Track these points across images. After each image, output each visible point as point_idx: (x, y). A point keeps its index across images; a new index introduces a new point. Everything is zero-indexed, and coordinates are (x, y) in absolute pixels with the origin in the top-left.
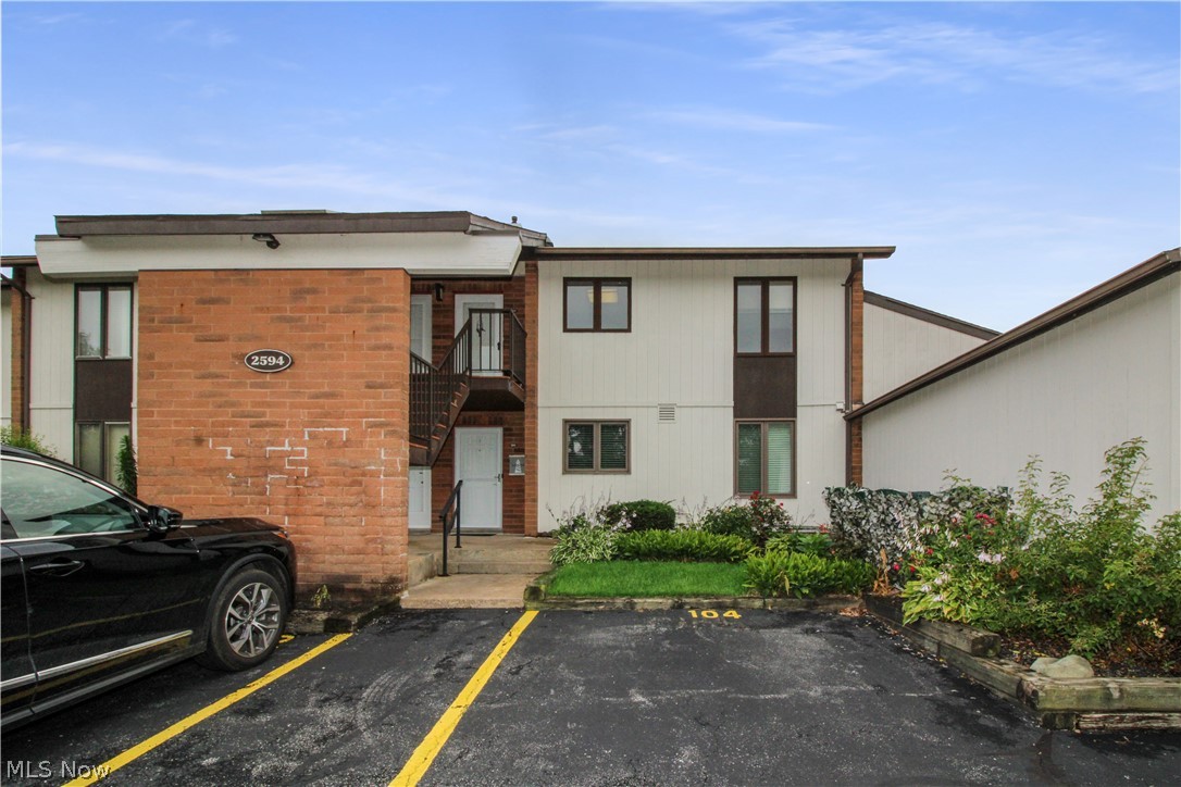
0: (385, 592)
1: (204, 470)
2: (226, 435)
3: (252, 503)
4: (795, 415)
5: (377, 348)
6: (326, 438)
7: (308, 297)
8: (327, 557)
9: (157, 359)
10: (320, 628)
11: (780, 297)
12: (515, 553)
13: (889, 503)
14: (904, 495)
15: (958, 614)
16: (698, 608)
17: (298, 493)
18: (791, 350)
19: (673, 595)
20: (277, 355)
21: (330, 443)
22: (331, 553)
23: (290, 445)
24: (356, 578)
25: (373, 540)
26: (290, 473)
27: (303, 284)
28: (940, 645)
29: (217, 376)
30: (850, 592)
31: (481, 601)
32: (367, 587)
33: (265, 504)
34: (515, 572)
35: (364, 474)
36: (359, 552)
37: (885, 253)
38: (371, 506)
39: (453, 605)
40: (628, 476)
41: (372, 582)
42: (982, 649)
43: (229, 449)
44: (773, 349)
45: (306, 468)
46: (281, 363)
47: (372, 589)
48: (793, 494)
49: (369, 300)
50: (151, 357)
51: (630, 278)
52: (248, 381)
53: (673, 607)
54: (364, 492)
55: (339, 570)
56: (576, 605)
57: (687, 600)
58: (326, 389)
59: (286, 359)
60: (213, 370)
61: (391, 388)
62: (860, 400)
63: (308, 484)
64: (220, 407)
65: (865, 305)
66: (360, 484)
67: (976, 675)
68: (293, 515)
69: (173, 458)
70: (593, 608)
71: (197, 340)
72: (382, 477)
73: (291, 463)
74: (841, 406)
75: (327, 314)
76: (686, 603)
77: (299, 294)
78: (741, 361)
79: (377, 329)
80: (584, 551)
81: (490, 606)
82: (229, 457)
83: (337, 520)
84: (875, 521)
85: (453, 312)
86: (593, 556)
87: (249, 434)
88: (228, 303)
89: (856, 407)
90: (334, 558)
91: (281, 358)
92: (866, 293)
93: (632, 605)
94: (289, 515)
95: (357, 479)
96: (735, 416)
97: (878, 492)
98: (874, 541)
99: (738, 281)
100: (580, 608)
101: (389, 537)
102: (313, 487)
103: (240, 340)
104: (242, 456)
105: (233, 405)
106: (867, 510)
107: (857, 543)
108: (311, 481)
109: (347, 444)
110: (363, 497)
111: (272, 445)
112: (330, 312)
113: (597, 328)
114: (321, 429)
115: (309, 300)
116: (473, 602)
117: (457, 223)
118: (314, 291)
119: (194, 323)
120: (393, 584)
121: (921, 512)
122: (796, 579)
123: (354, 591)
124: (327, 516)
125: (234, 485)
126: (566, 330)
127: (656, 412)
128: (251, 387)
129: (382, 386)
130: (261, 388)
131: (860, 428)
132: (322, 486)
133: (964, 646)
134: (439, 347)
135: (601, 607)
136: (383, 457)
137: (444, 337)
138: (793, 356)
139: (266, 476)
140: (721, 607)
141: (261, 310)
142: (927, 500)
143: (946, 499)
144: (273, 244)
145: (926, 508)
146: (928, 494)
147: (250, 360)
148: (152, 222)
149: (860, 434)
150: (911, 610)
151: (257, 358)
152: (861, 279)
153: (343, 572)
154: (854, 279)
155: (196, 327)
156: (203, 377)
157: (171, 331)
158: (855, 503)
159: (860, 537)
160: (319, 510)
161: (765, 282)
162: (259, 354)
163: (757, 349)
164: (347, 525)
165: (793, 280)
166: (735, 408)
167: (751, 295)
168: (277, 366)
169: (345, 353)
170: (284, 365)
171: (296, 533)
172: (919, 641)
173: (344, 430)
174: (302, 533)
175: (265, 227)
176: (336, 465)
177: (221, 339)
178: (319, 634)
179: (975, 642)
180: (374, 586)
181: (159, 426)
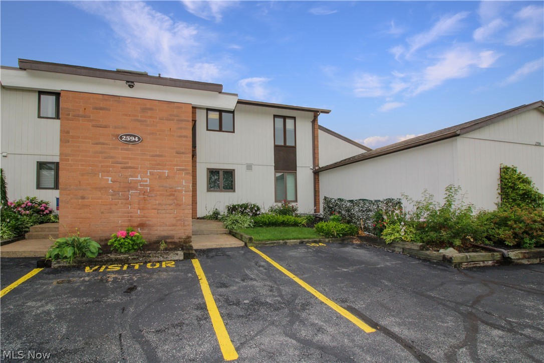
0: (185, 242)
1: (96, 188)
2: (108, 172)
3: (122, 204)
4: (296, 170)
5: (180, 137)
6: (158, 175)
7: (149, 111)
8: (158, 228)
9: (71, 134)
10: (182, 258)
11: (290, 124)
13: (364, 204)
14: (371, 201)
15: (407, 239)
17: (144, 199)
18: (294, 145)
20: (135, 137)
21: (160, 177)
22: (160, 226)
23: (141, 177)
24: (172, 237)
25: (180, 220)
26: (141, 190)
27: (147, 106)
28: (403, 249)
29: (104, 144)
32: (177, 240)
33: (128, 204)
35: (175, 191)
36: (174, 225)
37: (327, 112)
38: (179, 205)
39: (214, 247)
40: (235, 193)
41: (179, 238)
43: (110, 178)
44: (288, 144)
45: (148, 188)
46: (137, 140)
48: (296, 201)
49: (177, 116)
50: (68, 132)
51: (234, 111)
52: (120, 147)
54: (176, 199)
55: (165, 234)
58: (158, 153)
59: (139, 138)
60: (101, 141)
61: (187, 154)
62: (318, 166)
63: (149, 195)
64: (105, 158)
65: (319, 130)
66: (174, 195)
68: (141, 209)
69: (80, 182)
70: (273, 245)
71: (93, 126)
72: (183, 192)
73: (141, 185)
74: (312, 168)
75: (158, 120)
76: (304, 241)
77: (145, 110)
78: (276, 148)
79: (181, 128)
80: (241, 224)
82: (110, 182)
83: (163, 211)
84: (357, 210)
86: (246, 225)
87: (120, 172)
88: (109, 110)
89: (317, 168)
90: (162, 228)
91: (137, 138)
92: (319, 126)
93: (286, 243)
94: (140, 209)
95: (172, 193)
96: (275, 170)
97: (360, 200)
98: (356, 217)
99: (275, 116)
101: (187, 219)
102: (152, 197)
103: (116, 128)
104: (117, 182)
105: (112, 157)
106: (354, 206)
108: (151, 194)
109: (168, 177)
110: (175, 201)
111: (132, 177)
112: (159, 119)
113: (220, 130)
114: (155, 171)
115: (149, 113)
117: (218, 89)
118: (151, 109)
119: (91, 118)
120: (188, 239)
121: (378, 207)
123: (171, 242)
124: (158, 210)
125: (112, 195)
126: (208, 130)
127: (245, 167)
128: (121, 150)
129: (183, 153)
130: (126, 150)
131: (318, 176)
132: (156, 196)
133: (416, 248)
135: (276, 244)
136: (184, 184)
138: (295, 147)
139: (129, 191)
140: (315, 242)
141: (126, 115)
142: (380, 203)
143: (385, 202)
144: (131, 86)
145: (380, 206)
147: (121, 138)
149: (318, 178)
150: (389, 239)
151: (125, 137)
152: (317, 120)
153: (166, 235)
154: (314, 121)
155: (93, 120)
156: (97, 144)
157: (79, 120)
160: (154, 207)
161: (285, 118)
162: (126, 135)
163: (283, 144)
164: (168, 213)
165: (294, 118)
166: (275, 166)
167: (281, 122)
168: (135, 141)
169: (166, 138)
170: (138, 141)
171: (144, 217)
172: (392, 249)
173: (167, 171)
174: (147, 217)
175: (131, 78)
176: (162, 187)
177: (105, 127)
179: (421, 246)
180: (180, 240)
181: (71, 166)
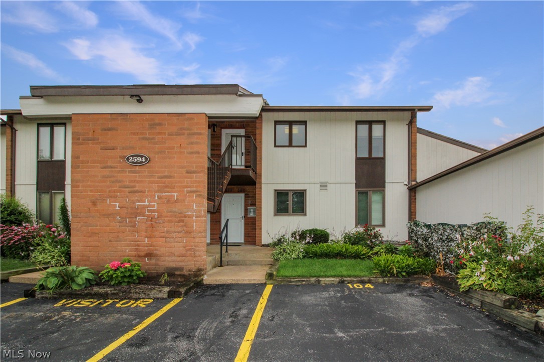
0: (196, 276)
1: (104, 215)
2: (116, 197)
3: (129, 231)
4: (384, 187)
5: (192, 153)
6: (166, 199)
7: (157, 127)
8: (167, 258)
9: (81, 159)
10: (165, 296)
11: (377, 130)
12: (255, 255)
13: (445, 230)
14: (453, 226)
15: (491, 286)
16: (352, 282)
17: (152, 226)
18: (382, 156)
19: (338, 276)
20: (142, 157)
21: (168, 201)
22: (169, 256)
23: (148, 202)
24: (181, 269)
25: (190, 250)
26: (148, 216)
27: (155, 121)
28: (482, 302)
29: (111, 167)
30: (425, 274)
31: (243, 280)
32: (186, 273)
33: (135, 232)
34: (255, 264)
35: (185, 217)
36: (183, 256)
37: (428, 109)
38: (189, 232)
39: (229, 282)
40: (305, 217)
41: (189, 271)
42: (508, 304)
43: (117, 204)
44: (374, 155)
45: (156, 214)
46: (144, 160)
47: (189, 274)
48: (383, 225)
49: (188, 129)
50: (78, 157)
51: (306, 121)
52: (127, 170)
53: (339, 283)
54: (185, 226)
55: (173, 265)
56: (291, 282)
57: (346, 279)
58: (166, 174)
59: (146, 158)
60: (109, 164)
61: (199, 173)
62: (415, 180)
63: (157, 222)
64: (113, 183)
65: (418, 134)
66: (183, 221)
67: (506, 318)
68: (149, 237)
69: (89, 209)
70: (300, 283)
71: (101, 149)
72: (194, 218)
73: (149, 211)
74: (406, 183)
75: (167, 136)
76: (345, 281)
77: (153, 126)
78: (359, 161)
79: (192, 143)
80: (289, 254)
81: (248, 282)
82: (117, 208)
83: (172, 240)
84: (436, 239)
85: (221, 137)
86: (294, 256)
87: (127, 197)
88: (117, 130)
89: (413, 183)
90: (170, 259)
91: (144, 158)
92: (418, 128)
93: (319, 282)
94: (147, 237)
95: (182, 219)
96: (356, 188)
97: (439, 224)
98: (435, 248)
99: (358, 123)
100: (293, 284)
101: (198, 248)
102: (160, 223)
103: (123, 149)
104: (124, 207)
105: (120, 182)
106: (432, 233)
107: (425, 249)
108: (159, 220)
109: (176, 201)
110: (185, 228)
111: (139, 202)
112: (168, 135)
113: (290, 145)
114: (164, 194)
115: (158, 129)
116: (239, 280)
117: (232, 90)
118: (160, 124)
119: (100, 141)
120: (199, 272)
121: (463, 234)
122: (399, 268)
123: (180, 275)
124: (166, 238)
125: (120, 222)
126: (275, 146)
127: (318, 186)
128: (129, 173)
129: (194, 172)
130: (133, 173)
131: (415, 193)
132: (164, 223)
133: (498, 303)
134: (214, 155)
135: (304, 283)
136: (195, 208)
137: (216, 150)
138: (383, 159)
139: (136, 217)
140: (363, 282)
141: (134, 134)
142: (466, 228)
143: (475, 228)
144: (140, 101)
145: (465, 232)
146: (465, 226)
147: (128, 159)
148: (79, 89)
149: (415, 196)
150: (464, 284)
151: (132, 158)
152: (416, 122)
153: (175, 266)
154: (412, 122)
155: (101, 142)
156: (105, 168)
157: (89, 144)
158: (426, 230)
159: (427, 246)
160: (163, 234)
161: (370, 123)
162: (133, 156)
163: (366, 155)
164: (176, 242)
165: (383, 122)
166: (356, 184)
167: (364, 129)
168: (142, 162)
169: (176, 156)
170: (145, 161)
171: (151, 246)
172: (469, 300)
173: (175, 194)
174: (154, 246)
175: (135, 92)
176: (171, 212)
177: (113, 149)
178: (165, 299)
179: (505, 301)
180: (190, 273)
181: (82, 192)
